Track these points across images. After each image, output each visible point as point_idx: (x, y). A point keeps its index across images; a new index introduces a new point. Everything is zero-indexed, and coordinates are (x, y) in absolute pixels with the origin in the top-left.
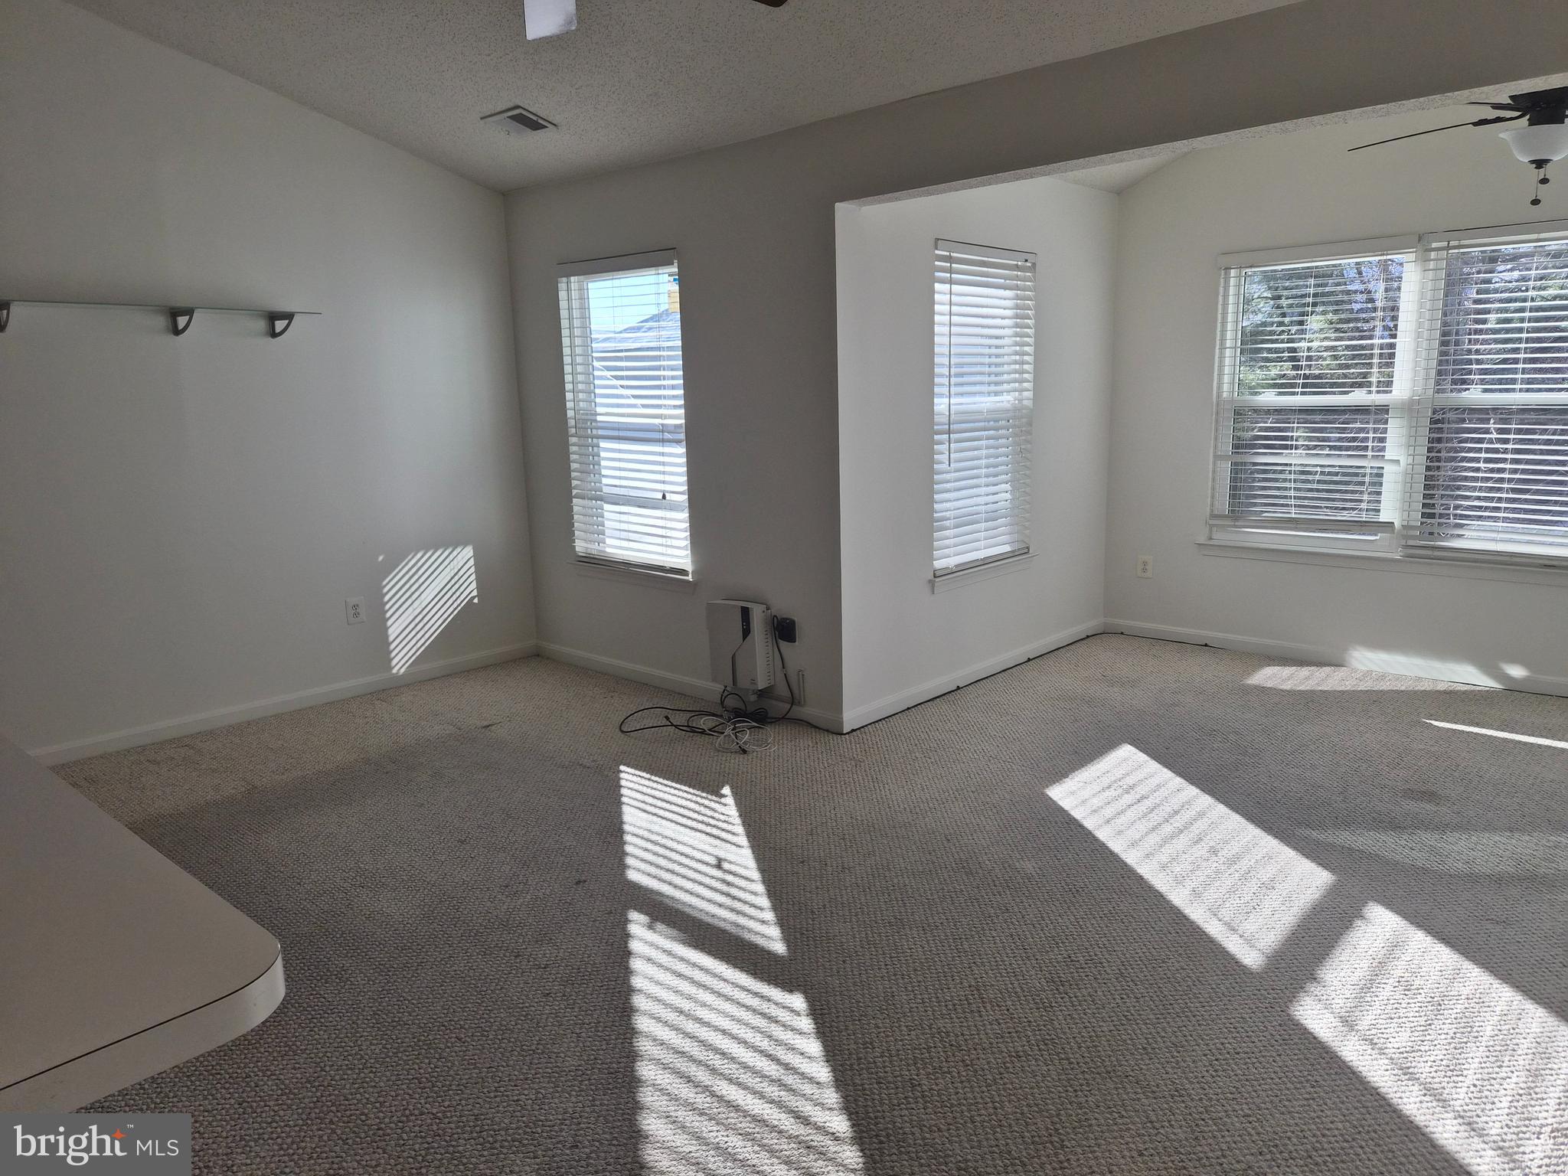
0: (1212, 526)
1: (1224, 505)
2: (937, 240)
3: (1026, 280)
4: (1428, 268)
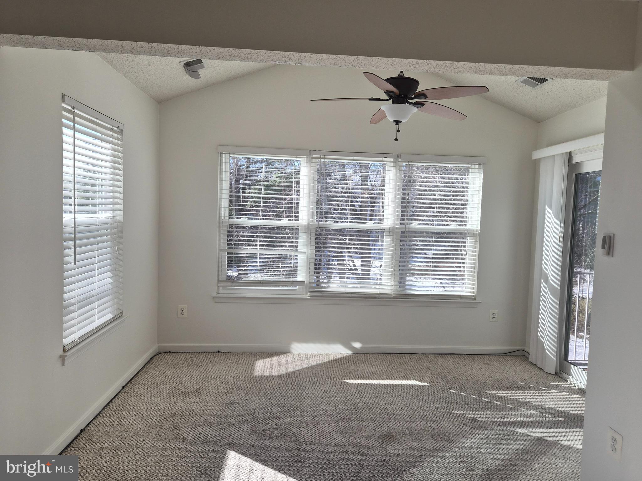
0: (218, 287)
2: (63, 96)
3: (118, 139)
4: (312, 166)
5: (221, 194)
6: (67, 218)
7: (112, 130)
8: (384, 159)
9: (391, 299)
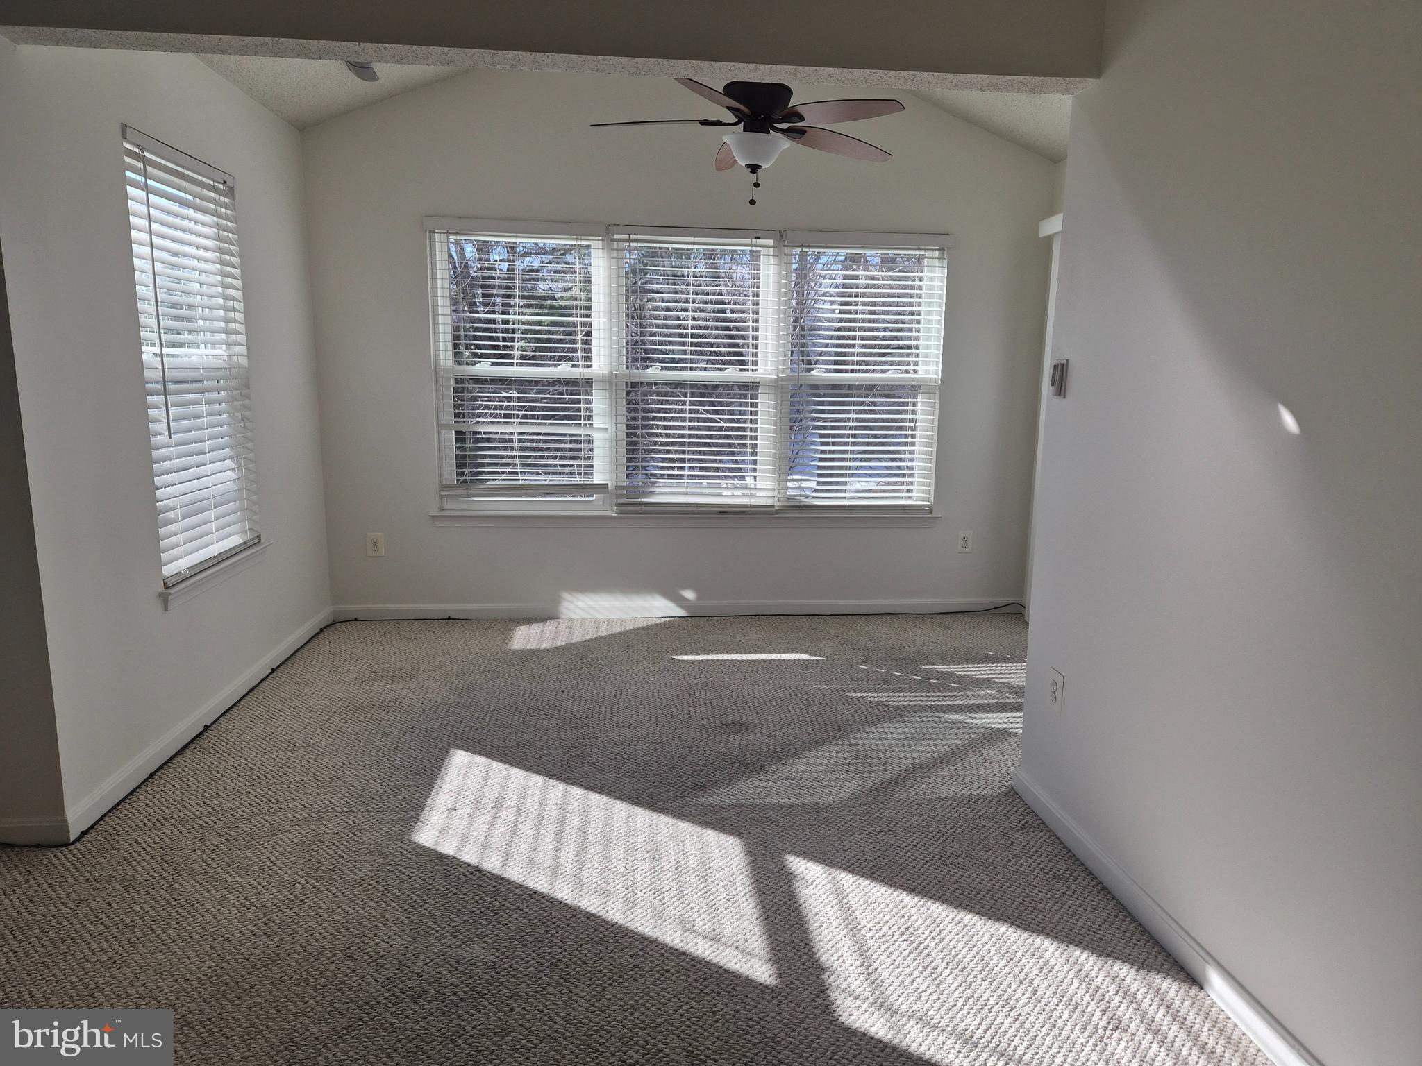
0: (442, 497)
1: (452, 475)
2: (124, 127)
3: (225, 206)
4: (615, 256)
5: (436, 314)
6: (149, 353)
7: (213, 189)
8: (754, 241)
9: (772, 514)
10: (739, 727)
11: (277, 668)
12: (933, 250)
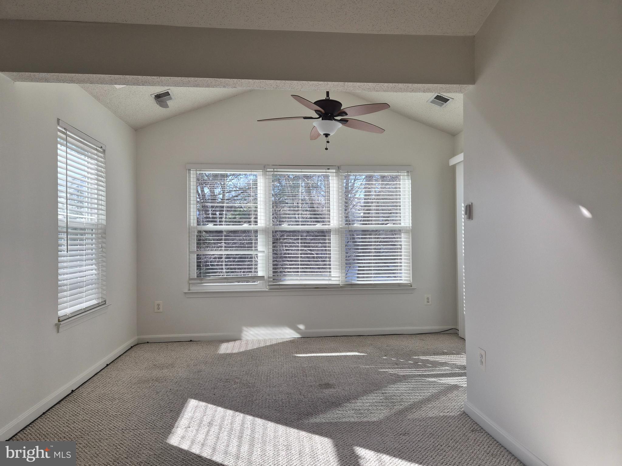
0: (189, 284)
1: (194, 272)
2: (58, 120)
3: (101, 157)
4: (268, 178)
5: (190, 204)
6: (61, 215)
7: (96, 150)
8: (327, 170)
9: (339, 288)
10: (328, 386)
11: (109, 364)
12: (404, 172)
